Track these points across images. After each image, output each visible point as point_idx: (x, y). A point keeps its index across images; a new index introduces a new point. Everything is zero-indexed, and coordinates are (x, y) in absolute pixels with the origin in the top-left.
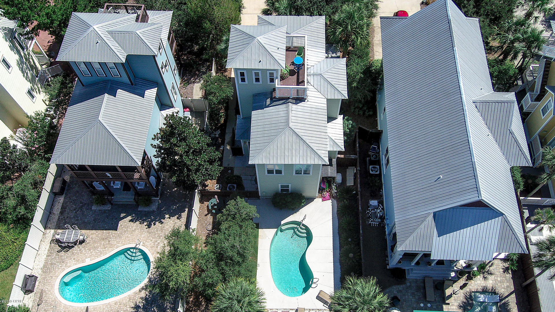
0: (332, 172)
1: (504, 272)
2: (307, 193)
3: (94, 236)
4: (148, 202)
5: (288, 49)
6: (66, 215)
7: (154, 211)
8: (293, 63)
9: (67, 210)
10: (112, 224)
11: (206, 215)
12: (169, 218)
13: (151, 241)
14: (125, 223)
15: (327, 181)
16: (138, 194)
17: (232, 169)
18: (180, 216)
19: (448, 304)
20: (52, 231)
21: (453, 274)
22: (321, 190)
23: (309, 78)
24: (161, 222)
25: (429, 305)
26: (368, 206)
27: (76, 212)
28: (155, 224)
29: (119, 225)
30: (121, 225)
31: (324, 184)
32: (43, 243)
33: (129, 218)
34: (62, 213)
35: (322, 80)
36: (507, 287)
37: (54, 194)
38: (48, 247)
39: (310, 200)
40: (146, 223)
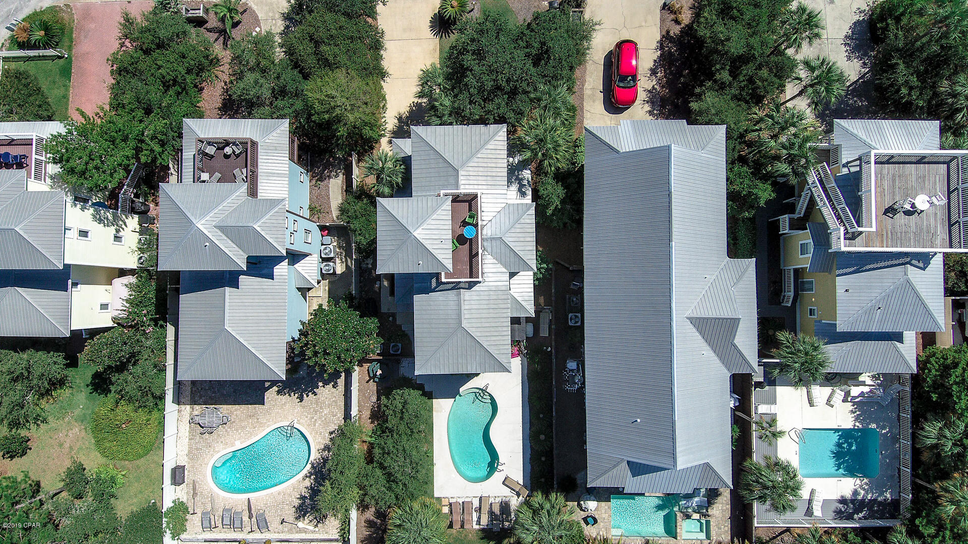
3: (238, 412)
6: (199, 386)
10: (257, 396)
11: (367, 382)
12: (324, 386)
13: (307, 417)
14: (271, 394)
17: (393, 314)
18: (336, 383)
20: (188, 407)
24: (314, 392)
26: (564, 369)
28: (308, 396)
32: (181, 423)
33: (276, 389)
38: (188, 429)
40: (296, 395)
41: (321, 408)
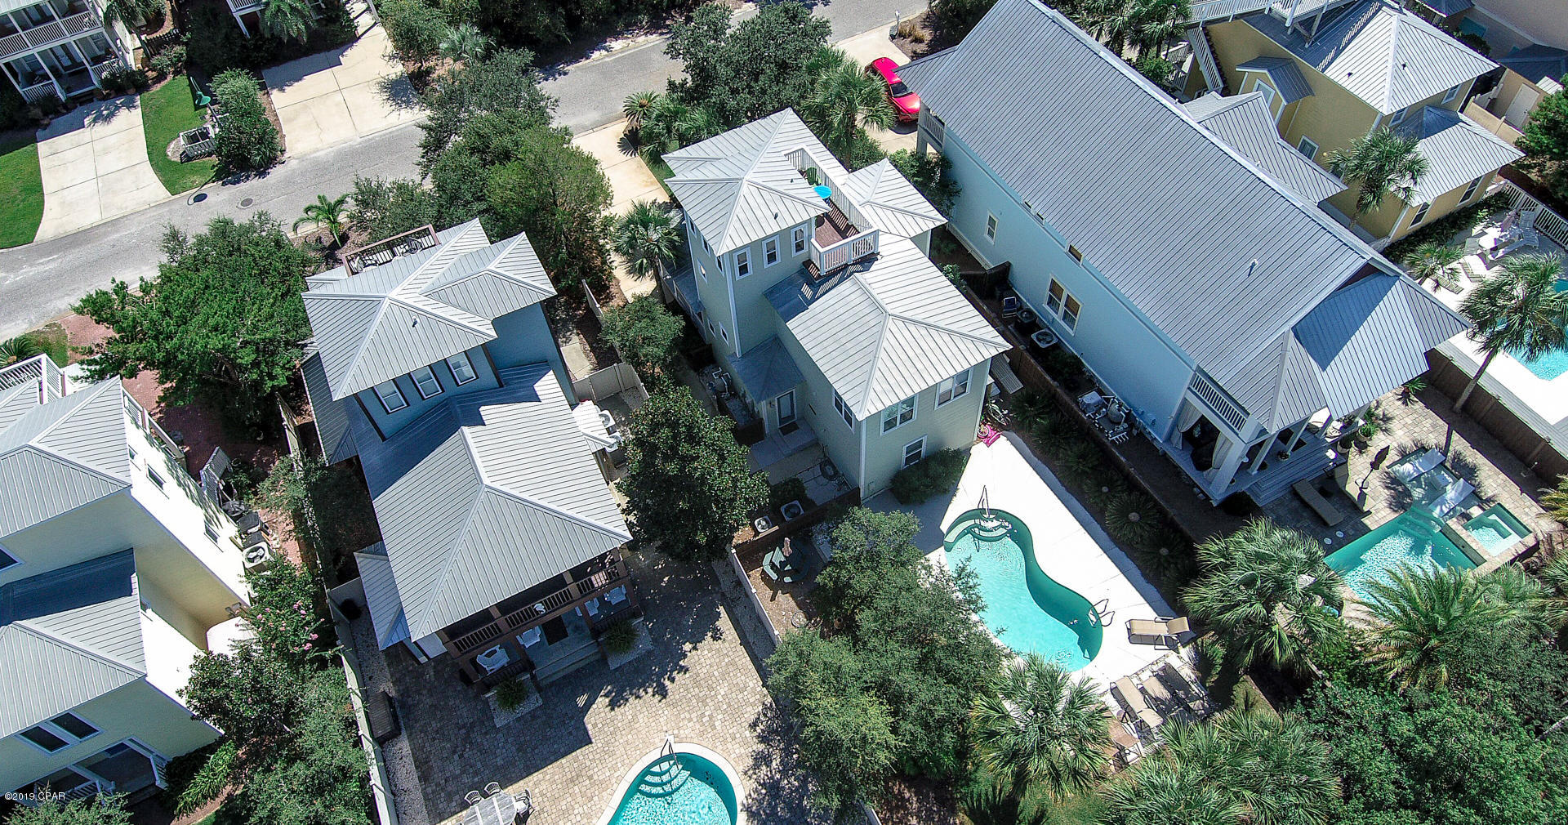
1: (1405, 403)
2: (954, 445)
3: (543, 786)
4: (626, 638)
6: (438, 777)
7: (649, 653)
9: (435, 763)
10: (570, 733)
11: (773, 599)
12: (695, 648)
13: (690, 720)
14: (598, 716)
18: (716, 630)
19: (1369, 512)
21: (1331, 454)
24: (683, 667)
25: (1340, 534)
27: (461, 756)
28: (672, 680)
29: (589, 727)
30: (594, 726)
33: (602, 702)
34: (424, 778)
36: (1434, 426)
37: (378, 744)
39: (964, 456)
40: (650, 690)
41: (711, 688)
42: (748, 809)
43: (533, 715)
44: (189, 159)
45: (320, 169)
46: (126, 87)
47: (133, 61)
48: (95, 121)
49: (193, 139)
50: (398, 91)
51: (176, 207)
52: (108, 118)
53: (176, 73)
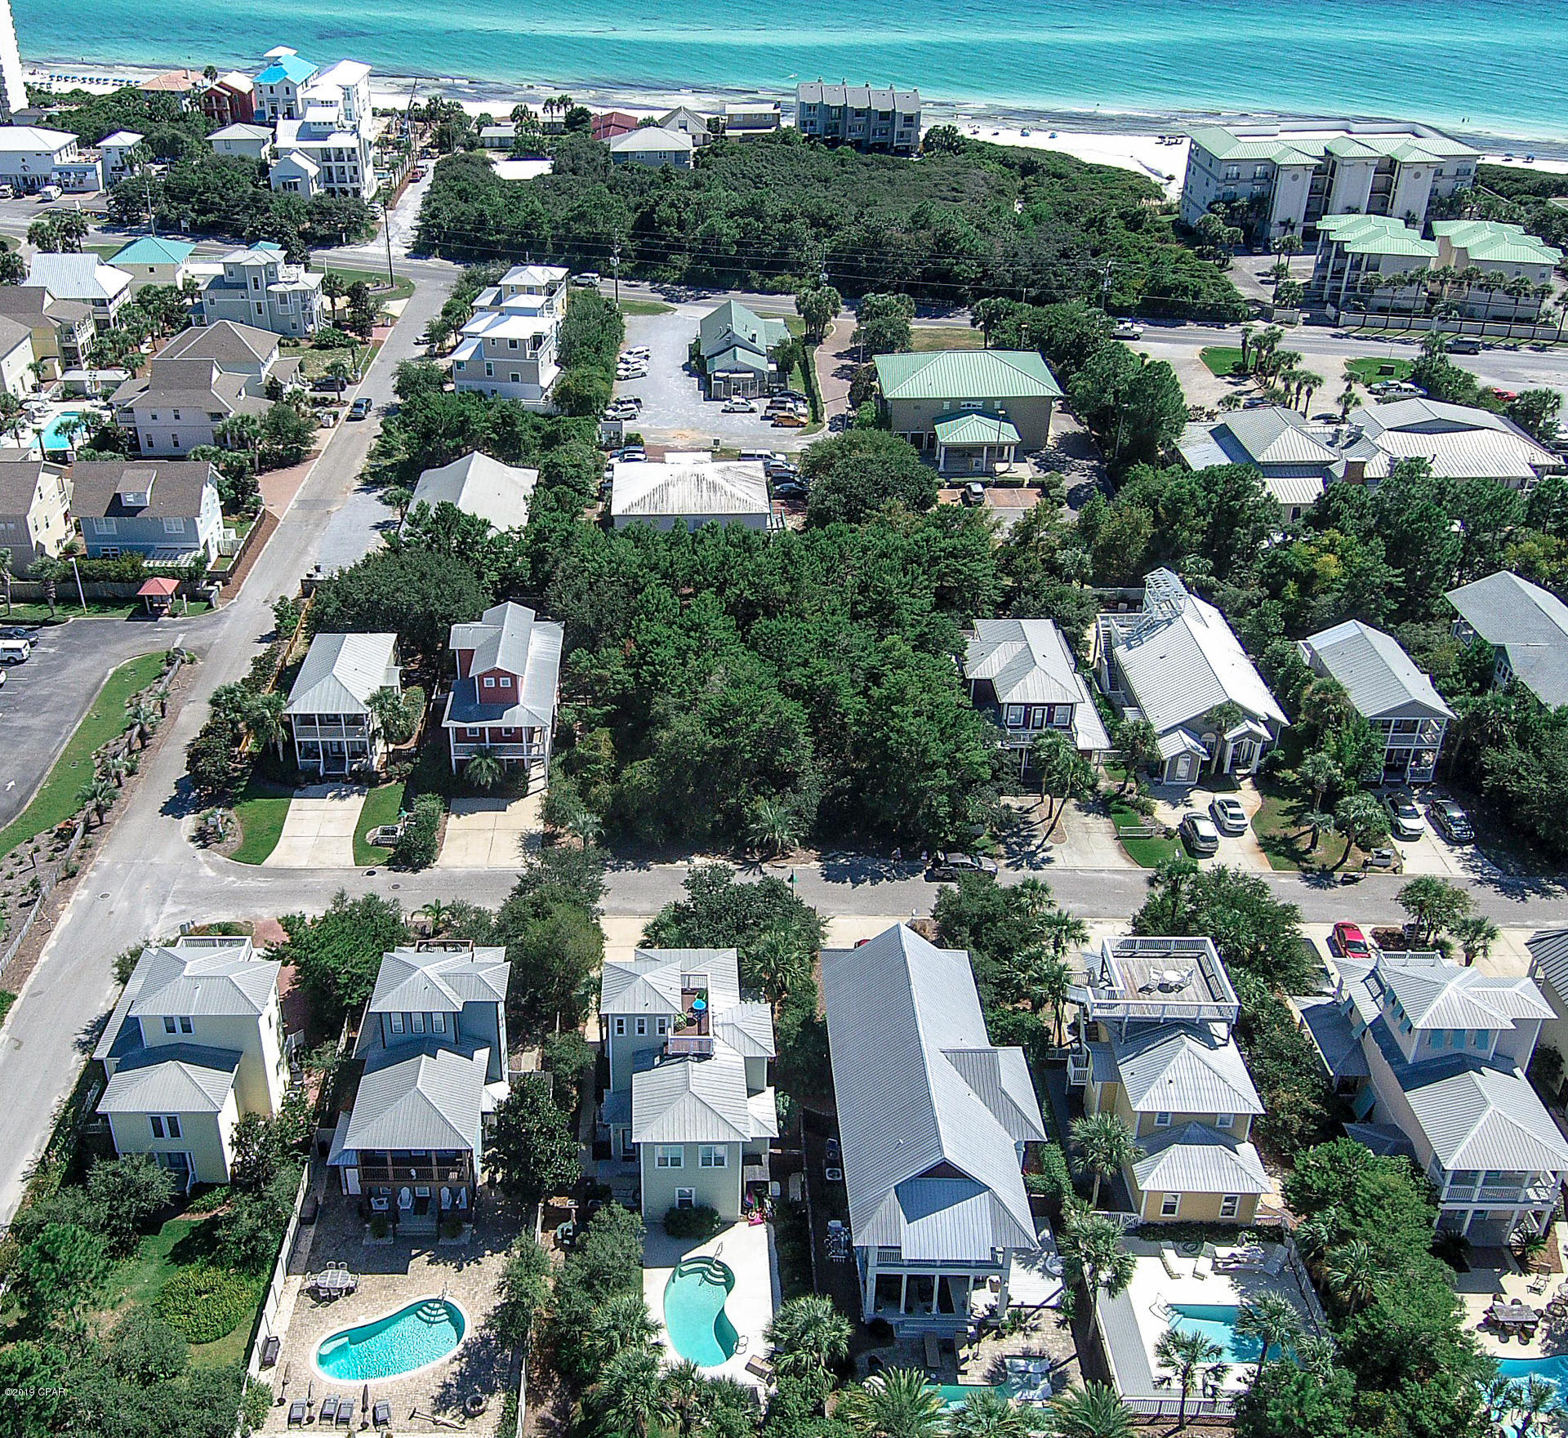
0: (761, 1173)
1: (1059, 1326)
2: (724, 1212)
4: (455, 1232)
5: (684, 991)
6: (320, 1254)
7: (464, 1246)
8: (692, 1010)
9: (322, 1247)
10: (398, 1265)
12: (492, 1255)
13: (465, 1288)
14: (419, 1263)
15: (754, 1190)
16: (441, 1217)
17: (592, 1180)
18: (509, 1251)
19: (965, 1373)
20: (300, 1278)
21: (973, 1330)
22: (746, 1209)
23: (716, 1029)
24: (479, 1261)
25: (934, 1375)
26: (826, 1231)
28: (468, 1265)
29: (410, 1266)
30: (413, 1267)
31: (750, 1196)
33: (425, 1258)
34: (311, 1250)
35: (736, 1031)
36: (1066, 1347)
37: (303, 1222)
38: (295, 1301)
39: (729, 1224)
40: (454, 1264)
41: (485, 1279)
42: (466, 1344)
43: (384, 1247)
44: (378, 845)
45: (451, 880)
46: (365, 780)
47: (376, 762)
48: (335, 796)
49: (385, 832)
50: (530, 843)
51: (353, 874)
52: (343, 798)
53: (399, 780)
